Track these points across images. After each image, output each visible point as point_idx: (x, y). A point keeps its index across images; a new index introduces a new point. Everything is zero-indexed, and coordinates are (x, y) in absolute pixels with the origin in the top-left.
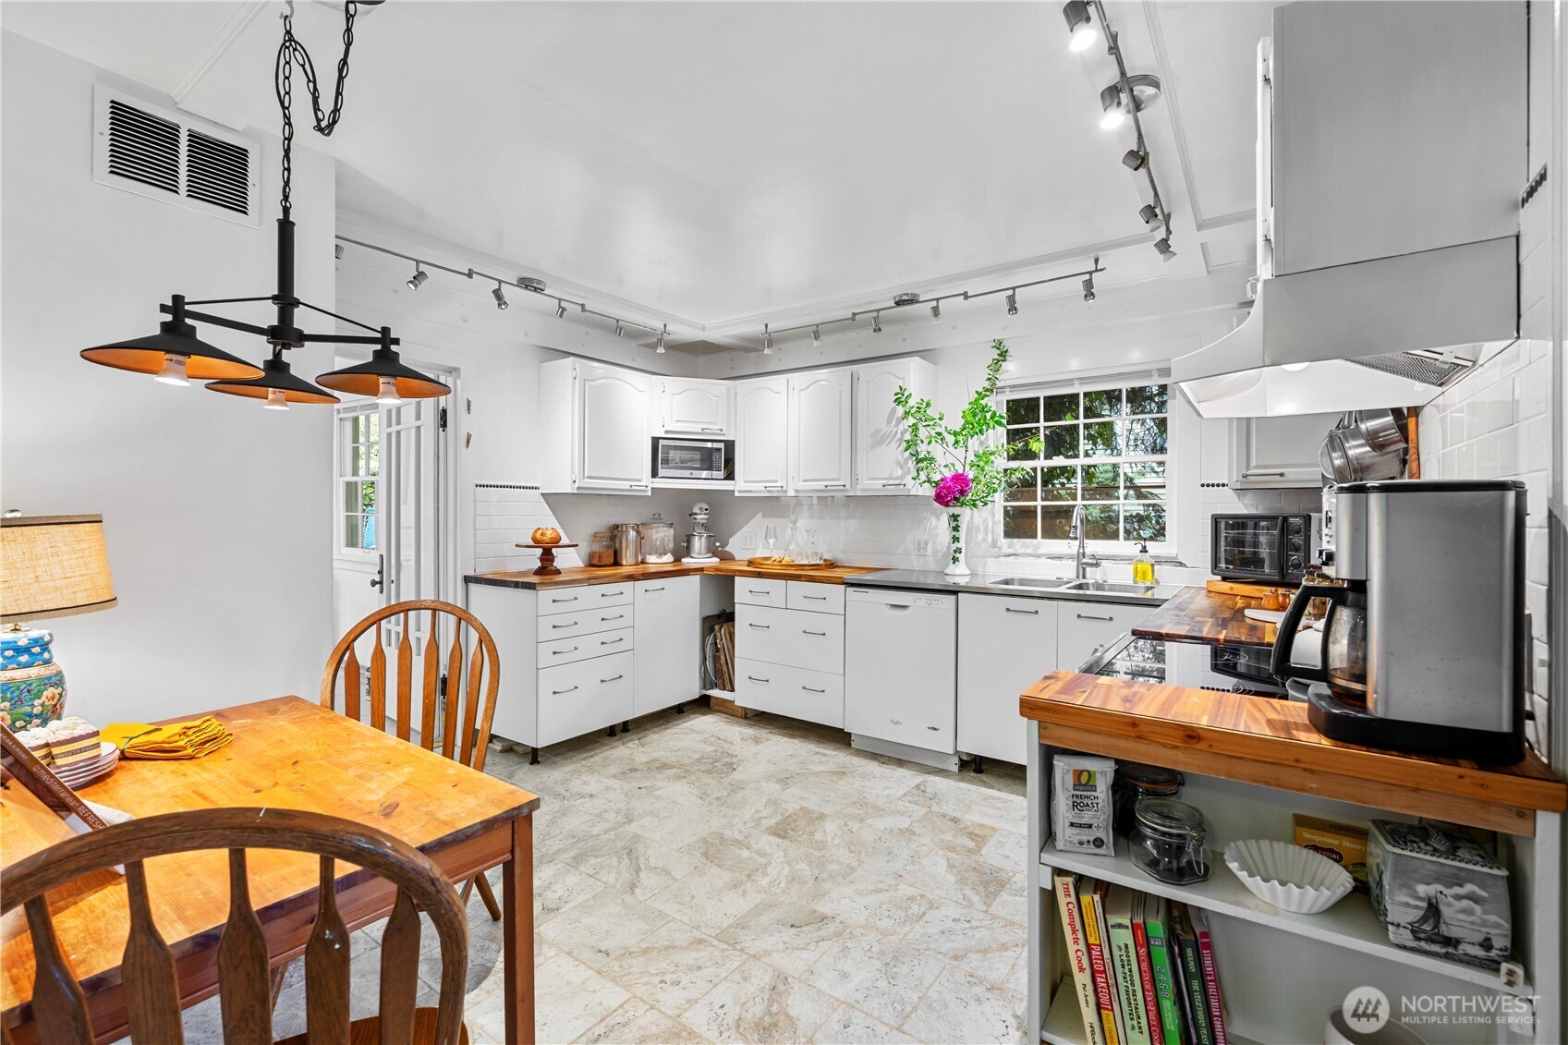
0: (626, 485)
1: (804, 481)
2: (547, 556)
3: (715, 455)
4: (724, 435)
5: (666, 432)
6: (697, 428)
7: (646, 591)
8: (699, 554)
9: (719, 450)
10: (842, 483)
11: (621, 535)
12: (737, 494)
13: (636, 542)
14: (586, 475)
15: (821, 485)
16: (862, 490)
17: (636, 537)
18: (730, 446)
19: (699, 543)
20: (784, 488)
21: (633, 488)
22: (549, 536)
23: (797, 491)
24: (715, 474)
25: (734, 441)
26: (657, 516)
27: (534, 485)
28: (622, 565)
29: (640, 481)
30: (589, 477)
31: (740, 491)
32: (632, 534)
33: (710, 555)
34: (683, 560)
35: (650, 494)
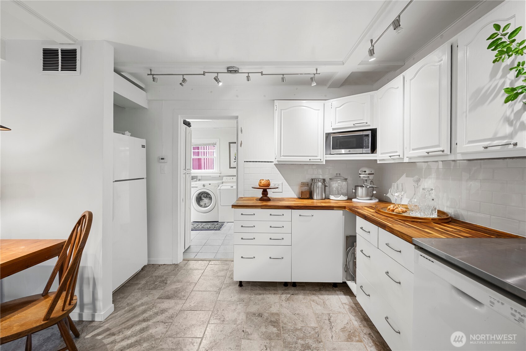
0: (307, 159)
1: (413, 150)
2: (265, 192)
3: (365, 139)
4: (369, 126)
5: (333, 129)
6: (350, 124)
7: (300, 215)
8: (362, 197)
9: (368, 135)
10: (441, 149)
11: (314, 184)
12: (378, 162)
13: (322, 188)
14: (282, 155)
15: (423, 152)
16: (463, 154)
17: (322, 185)
18: (374, 132)
19: (361, 191)
20: (401, 157)
21: (311, 160)
22: (263, 183)
23: (410, 158)
24: (364, 150)
25: (376, 129)
26: (338, 175)
27: (271, 161)
28: (313, 199)
29: (317, 156)
30: (283, 156)
31: (380, 160)
32: (320, 184)
33: (368, 198)
34: (353, 200)
35: (324, 163)
